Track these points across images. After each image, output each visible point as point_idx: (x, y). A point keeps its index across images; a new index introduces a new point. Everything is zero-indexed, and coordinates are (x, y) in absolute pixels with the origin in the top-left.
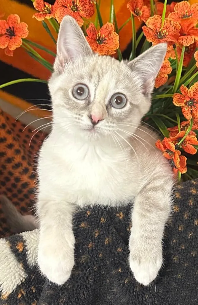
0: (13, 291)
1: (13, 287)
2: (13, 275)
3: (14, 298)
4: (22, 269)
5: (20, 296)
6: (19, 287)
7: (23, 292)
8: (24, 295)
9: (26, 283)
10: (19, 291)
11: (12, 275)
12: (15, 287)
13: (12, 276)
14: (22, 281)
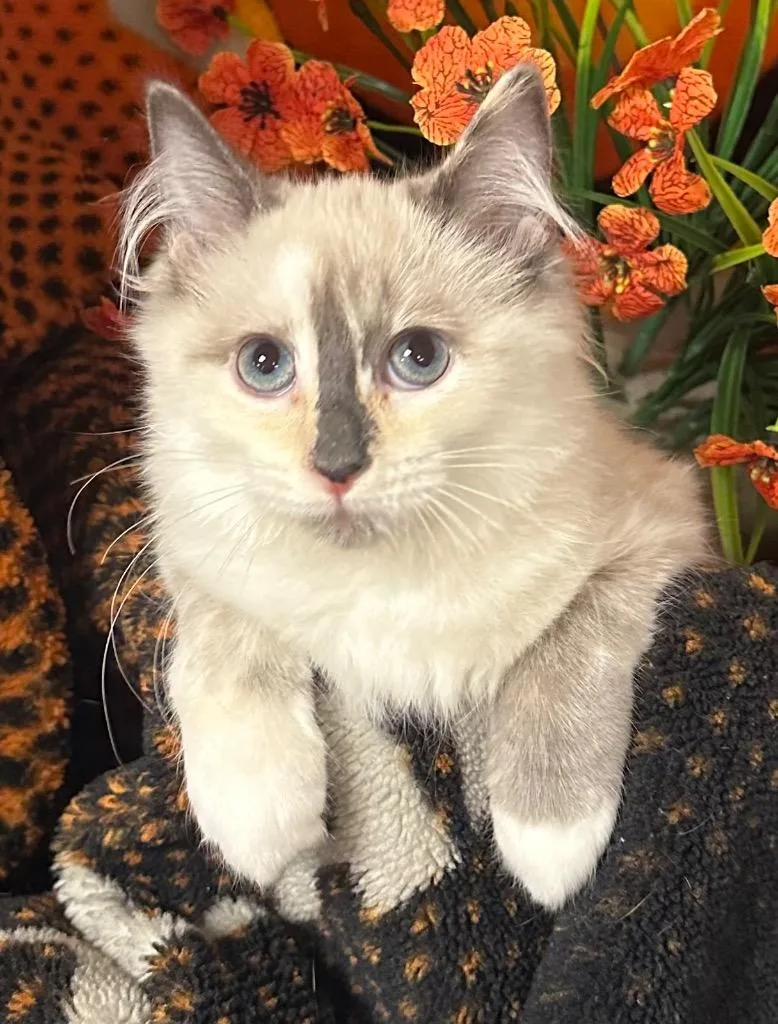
0: (400, 903)
1: (402, 892)
2: (406, 854)
3: (399, 929)
4: (442, 832)
5: (419, 926)
6: (419, 897)
7: (432, 918)
8: (436, 929)
9: (448, 888)
10: (420, 910)
11: (403, 852)
12: (407, 894)
13: (400, 857)
14: (432, 879)
